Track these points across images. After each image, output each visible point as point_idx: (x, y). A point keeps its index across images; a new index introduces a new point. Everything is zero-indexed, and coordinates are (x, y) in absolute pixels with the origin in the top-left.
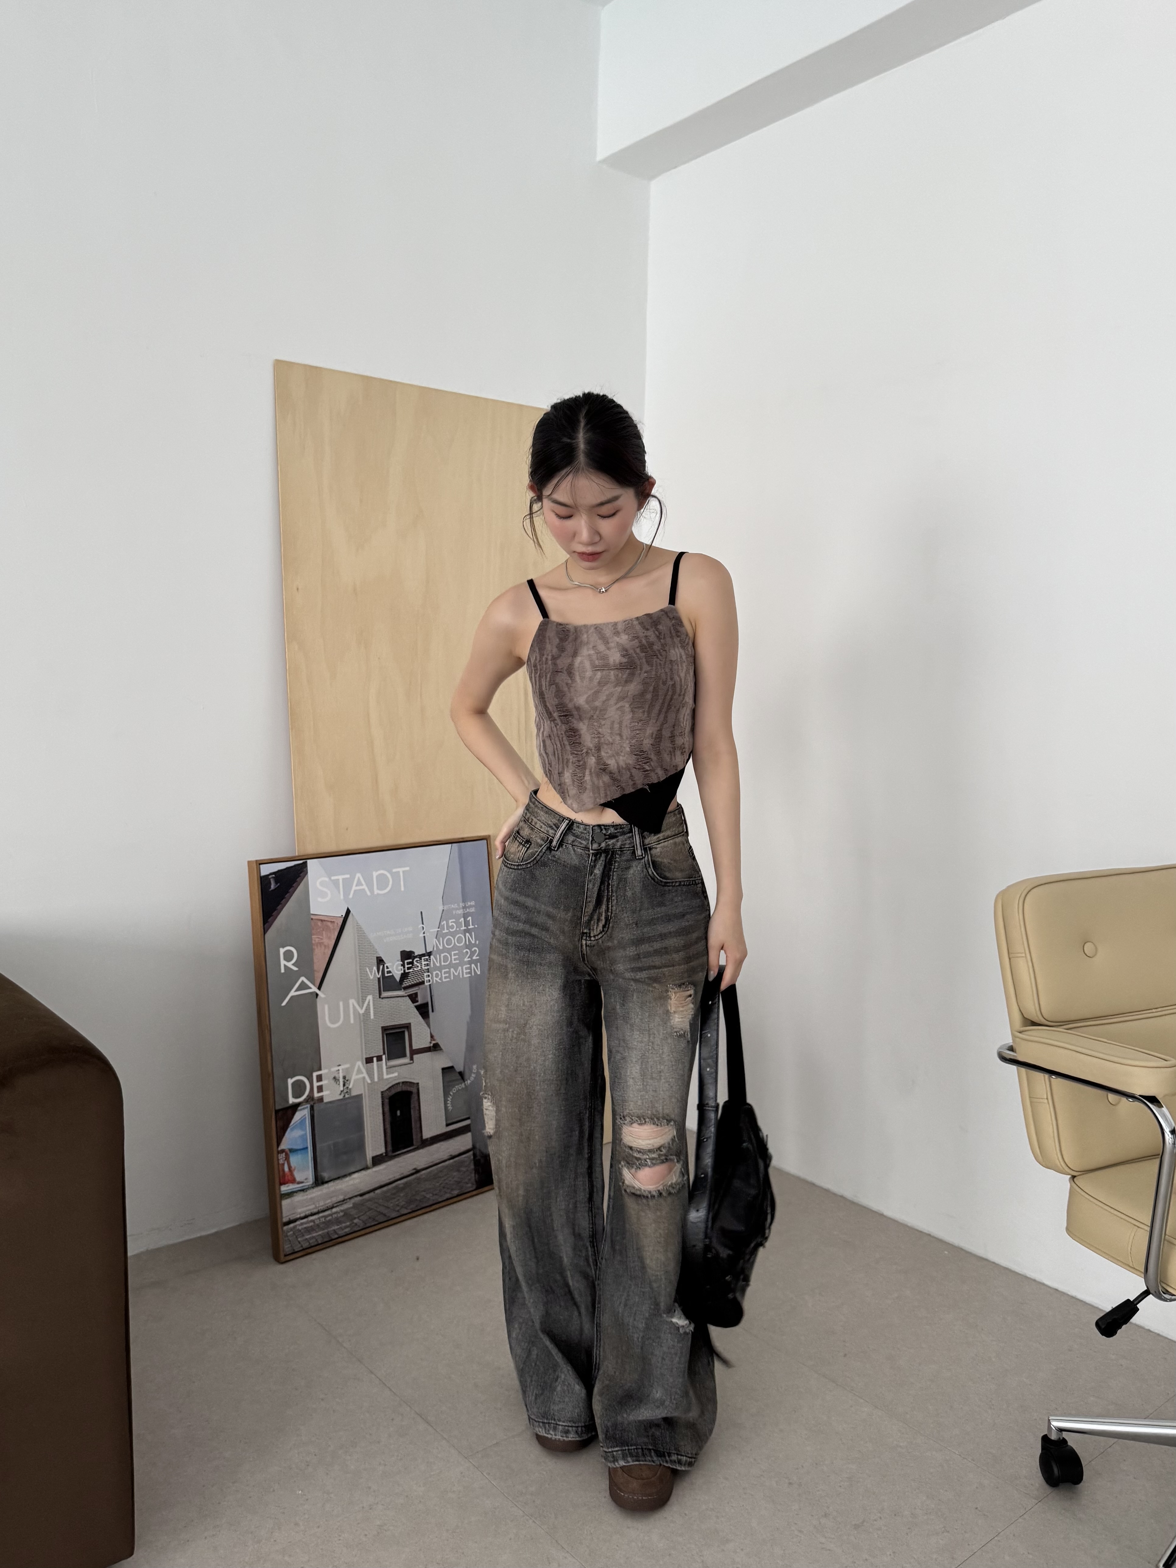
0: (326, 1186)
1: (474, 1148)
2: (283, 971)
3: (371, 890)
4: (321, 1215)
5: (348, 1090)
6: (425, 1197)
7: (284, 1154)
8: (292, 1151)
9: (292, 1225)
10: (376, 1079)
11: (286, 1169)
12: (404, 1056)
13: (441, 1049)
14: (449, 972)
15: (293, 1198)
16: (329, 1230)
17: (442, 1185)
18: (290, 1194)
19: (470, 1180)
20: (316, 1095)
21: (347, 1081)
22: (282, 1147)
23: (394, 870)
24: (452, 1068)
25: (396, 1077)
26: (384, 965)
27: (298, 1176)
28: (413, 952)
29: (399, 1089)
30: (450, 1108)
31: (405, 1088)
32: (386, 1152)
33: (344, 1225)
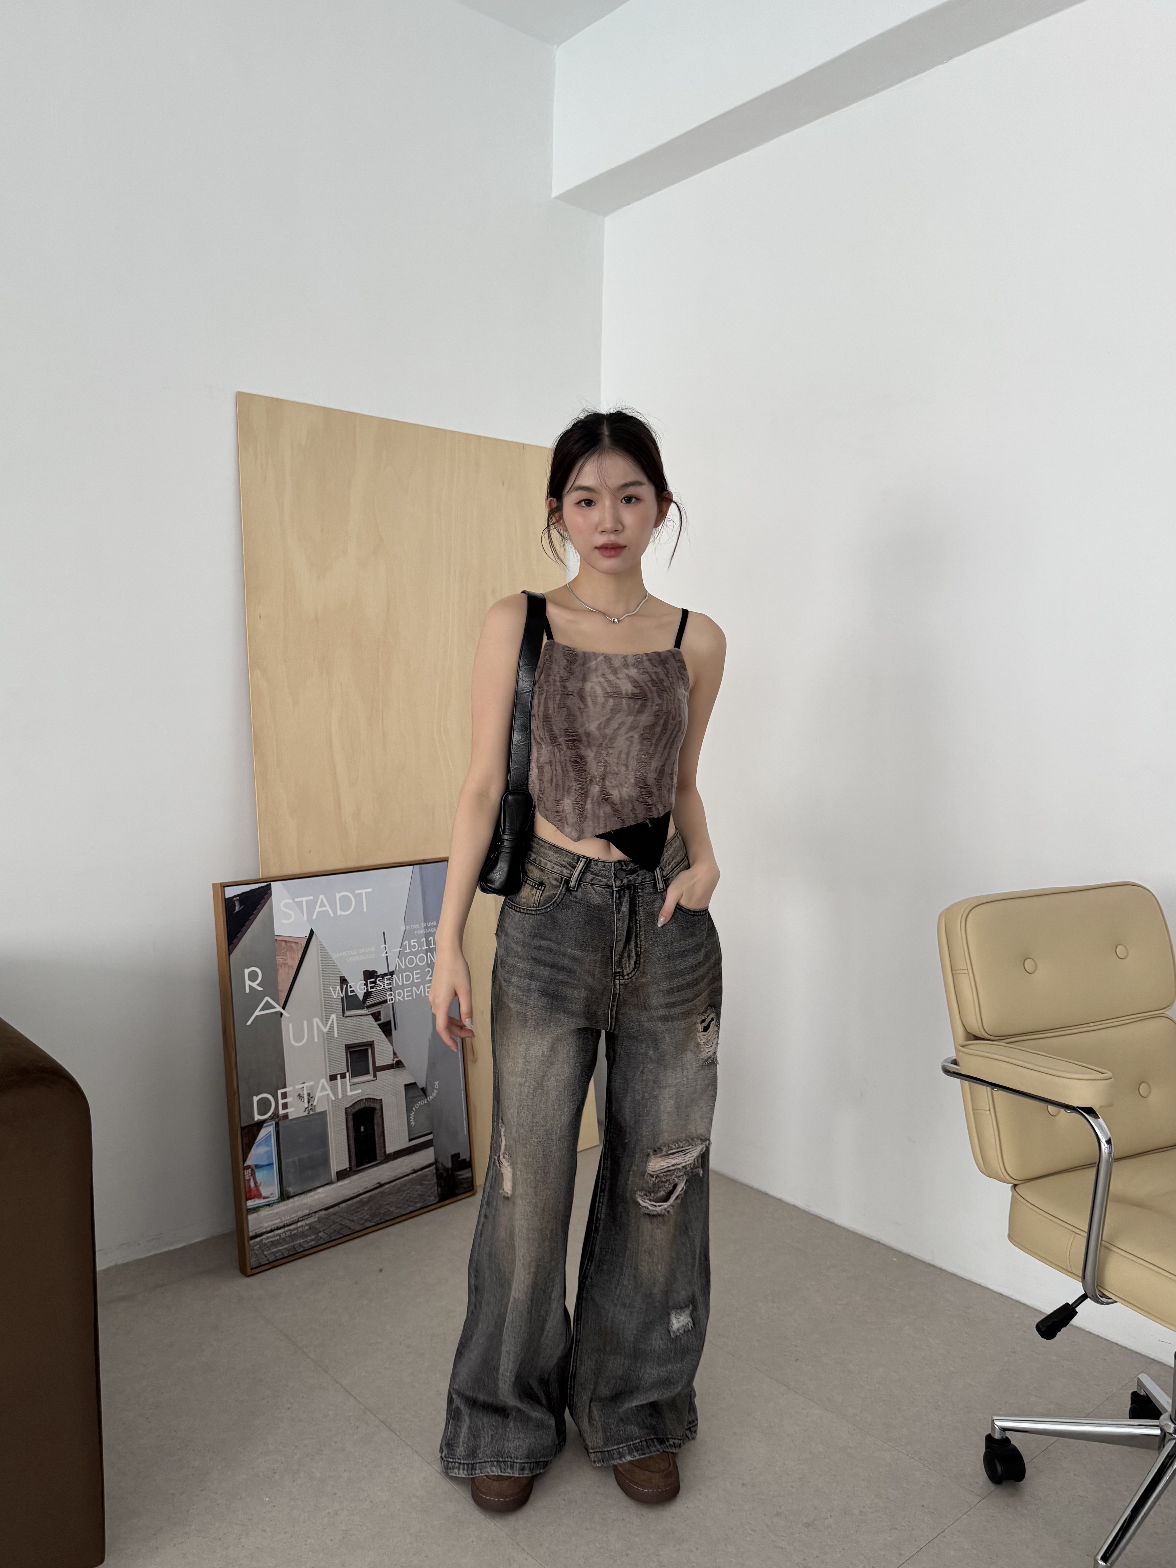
0: (291, 1200)
1: (436, 1162)
2: (248, 991)
3: (335, 912)
4: (286, 1229)
5: (313, 1107)
6: (389, 1210)
7: (250, 1169)
8: (257, 1166)
9: (258, 1239)
10: (340, 1096)
11: (252, 1184)
12: (368, 1073)
13: (403, 1066)
14: (411, 991)
15: (259, 1213)
16: (295, 1243)
17: (407, 1198)
18: (256, 1209)
19: (432, 1193)
20: (281, 1112)
21: (312, 1098)
22: (248, 1163)
23: (357, 892)
24: (415, 1084)
25: (359, 1093)
26: (347, 985)
27: (264, 1192)
28: (375, 972)
29: (362, 1106)
30: (413, 1123)
31: (368, 1105)
32: (350, 1167)
33: (309, 1238)
